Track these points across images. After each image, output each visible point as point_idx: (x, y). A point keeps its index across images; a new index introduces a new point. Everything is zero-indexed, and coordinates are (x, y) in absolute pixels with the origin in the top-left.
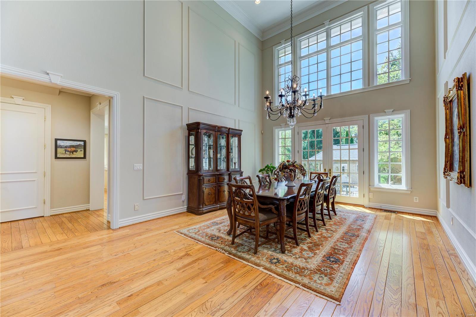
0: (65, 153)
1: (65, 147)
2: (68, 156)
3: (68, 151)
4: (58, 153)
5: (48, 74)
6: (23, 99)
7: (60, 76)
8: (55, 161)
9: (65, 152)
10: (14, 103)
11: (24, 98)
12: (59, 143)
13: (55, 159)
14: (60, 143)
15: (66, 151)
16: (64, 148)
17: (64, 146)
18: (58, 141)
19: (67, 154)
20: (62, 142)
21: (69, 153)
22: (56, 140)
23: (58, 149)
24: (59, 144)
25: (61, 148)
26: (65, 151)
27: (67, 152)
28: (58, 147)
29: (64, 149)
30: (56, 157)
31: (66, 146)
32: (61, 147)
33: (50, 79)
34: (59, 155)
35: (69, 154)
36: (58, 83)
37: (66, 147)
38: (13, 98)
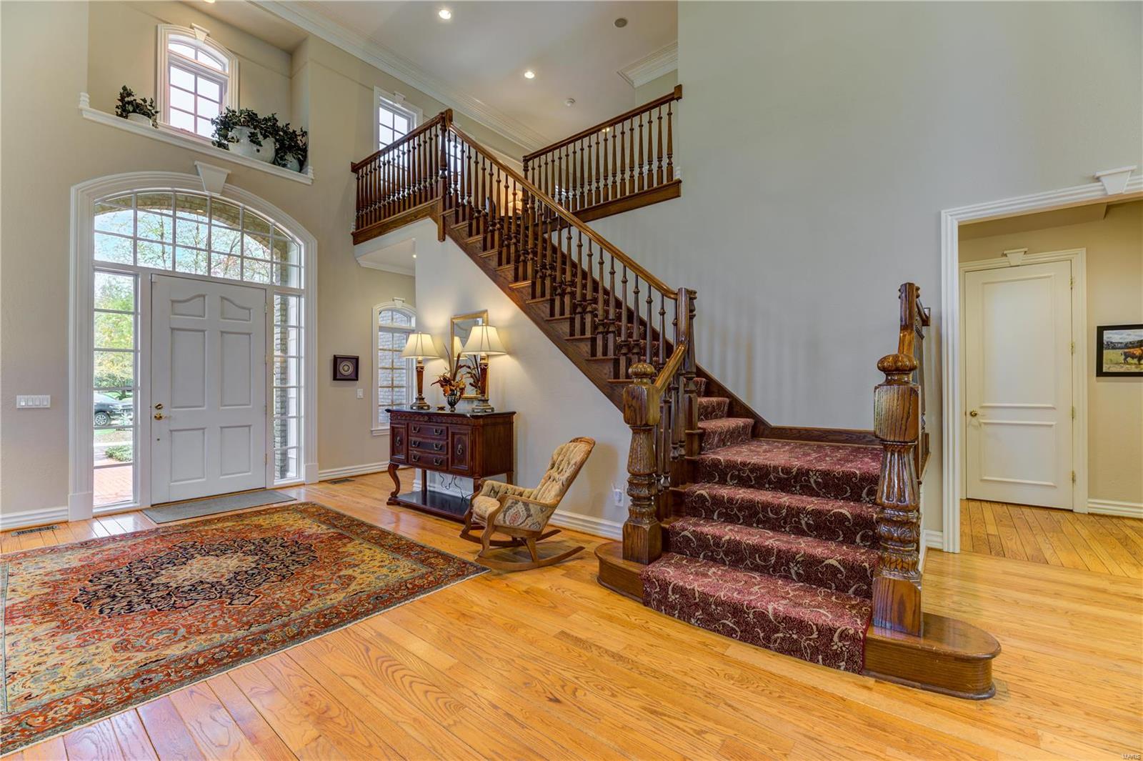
0: (1126, 362)
1: (1123, 345)
2: (1133, 369)
3: (1133, 357)
4: (1104, 361)
5: (1098, 179)
6: (1025, 252)
7: (1128, 171)
8: (1098, 381)
9: (1125, 359)
10: (1007, 264)
11: (1026, 249)
12: (1108, 338)
13: (1097, 376)
14: (1108, 336)
15: (1127, 355)
16: (1122, 348)
17: (1121, 343)
18: (1105, 332)
19: (1131, 364)
20: (1116, 333)
21: (1135, 361)
22: (1101, 330)
23: (1105, 352)
24: (1108, 340)
25: (1114, 348)
26: (1123, 357)
27: (1129, 360)
28: (1104, 346)
29: (1121, 351)
30: (1100, 373)
31: (1127, 344)
32: (1113, 346)
33: (1104, 190)
34: (1108, 366)
35: (1135, 364)
36: (1123, 192)
37: (1127, 346)
38: (1006, 255)
